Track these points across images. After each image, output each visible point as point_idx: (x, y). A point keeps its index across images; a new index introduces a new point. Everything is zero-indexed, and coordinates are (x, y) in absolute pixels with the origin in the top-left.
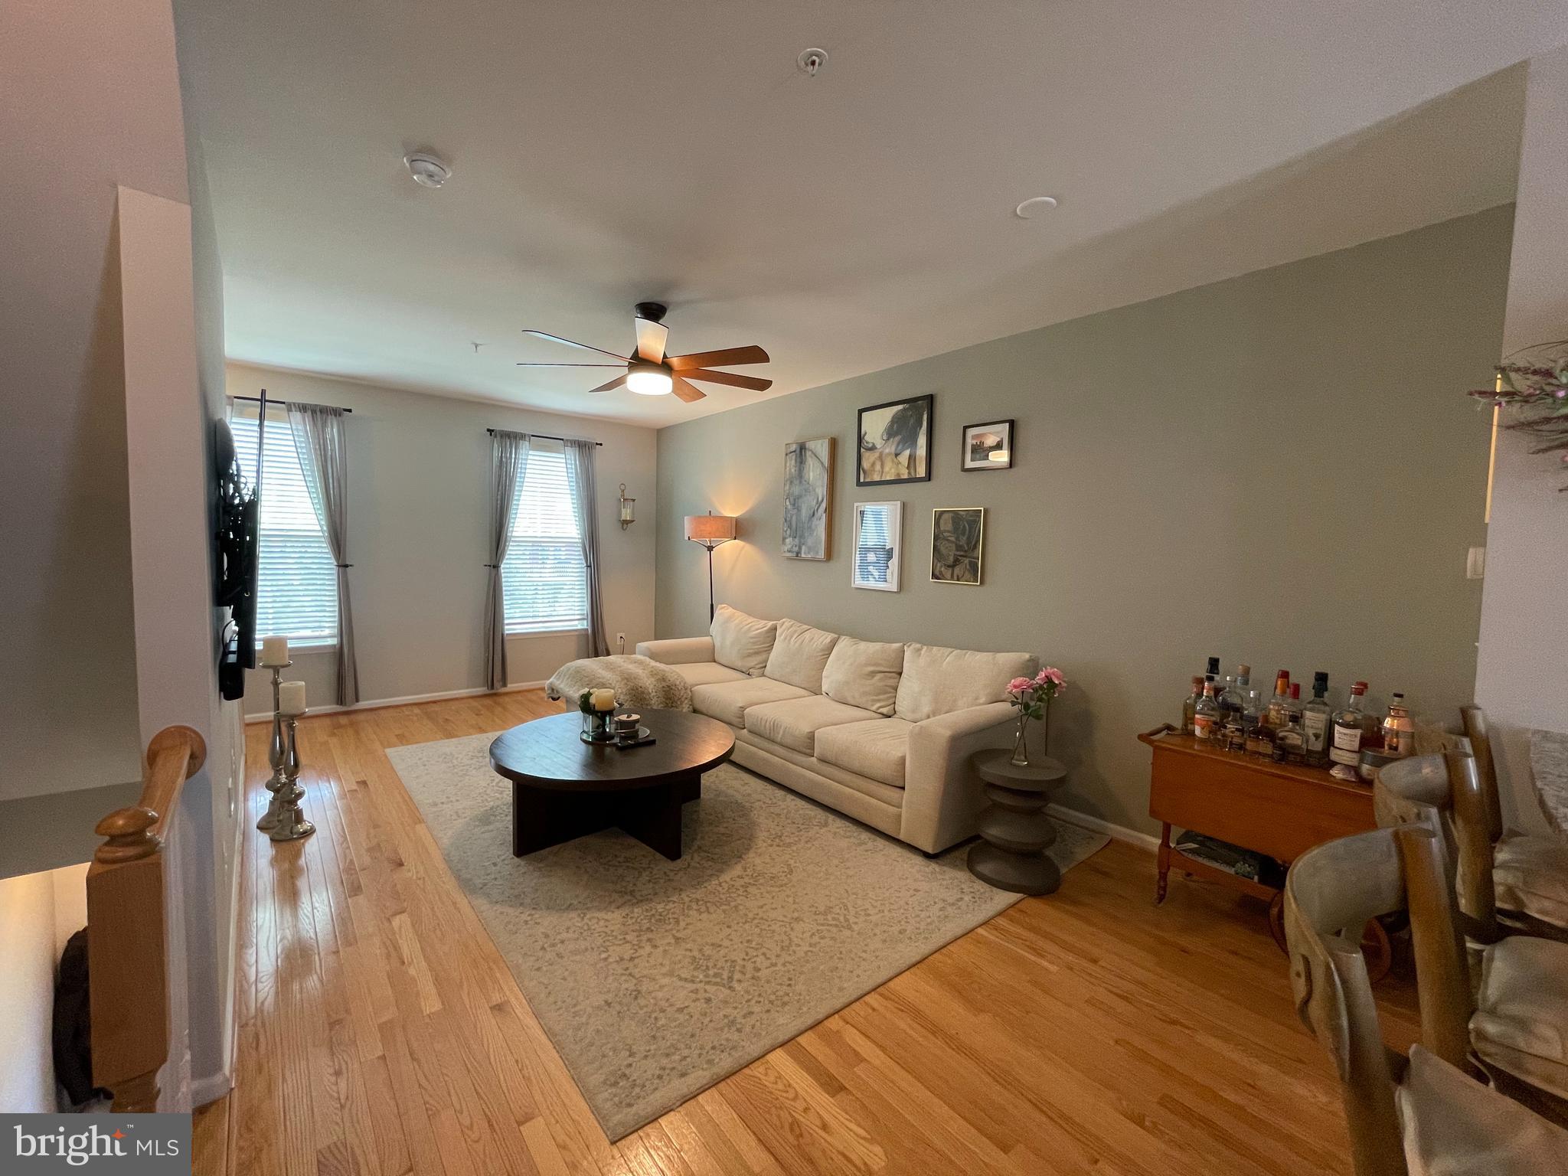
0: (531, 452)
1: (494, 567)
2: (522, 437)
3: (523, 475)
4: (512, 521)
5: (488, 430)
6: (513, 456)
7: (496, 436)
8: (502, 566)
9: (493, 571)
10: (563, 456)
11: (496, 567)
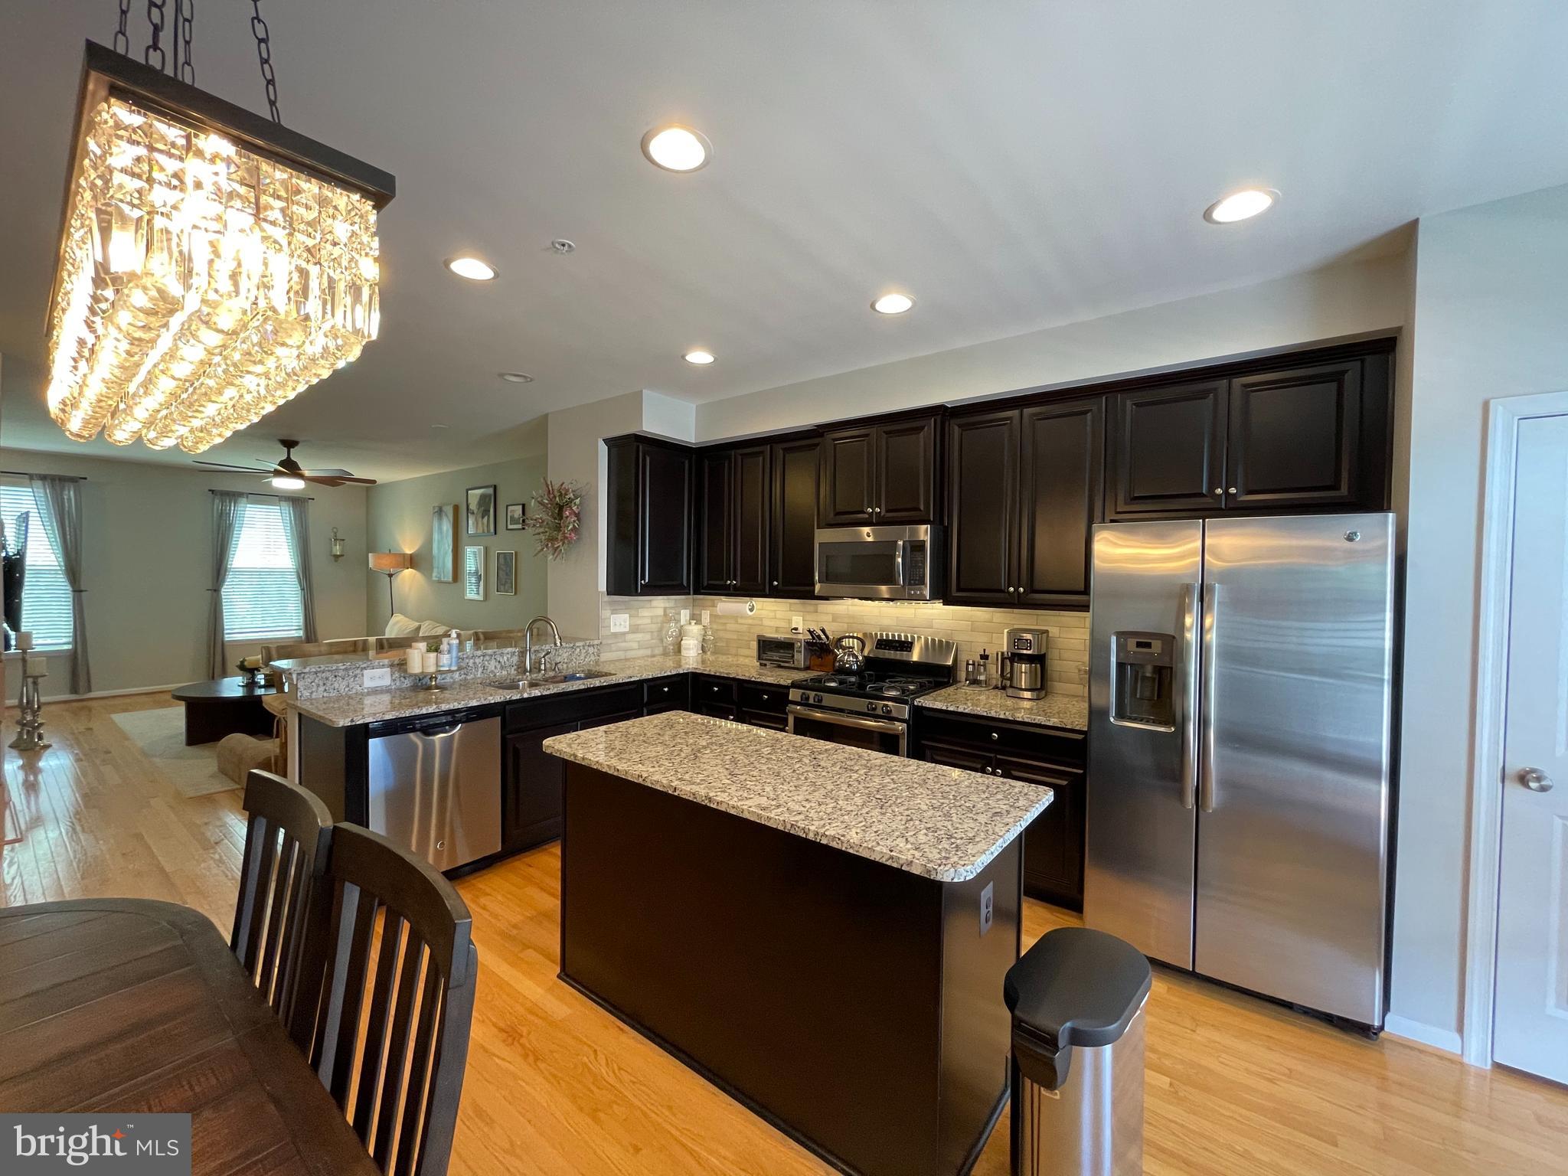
0: (248, 505)
1: (215, 590)
2: (241, 495)
3: (241, 522)
4: (232, 556)
5: (210, 490)
6: (233, 508)
7: (216, 495)
8: (223, 590)
9: (215, 594)
10: (279, 508)
11: (216, 590)
